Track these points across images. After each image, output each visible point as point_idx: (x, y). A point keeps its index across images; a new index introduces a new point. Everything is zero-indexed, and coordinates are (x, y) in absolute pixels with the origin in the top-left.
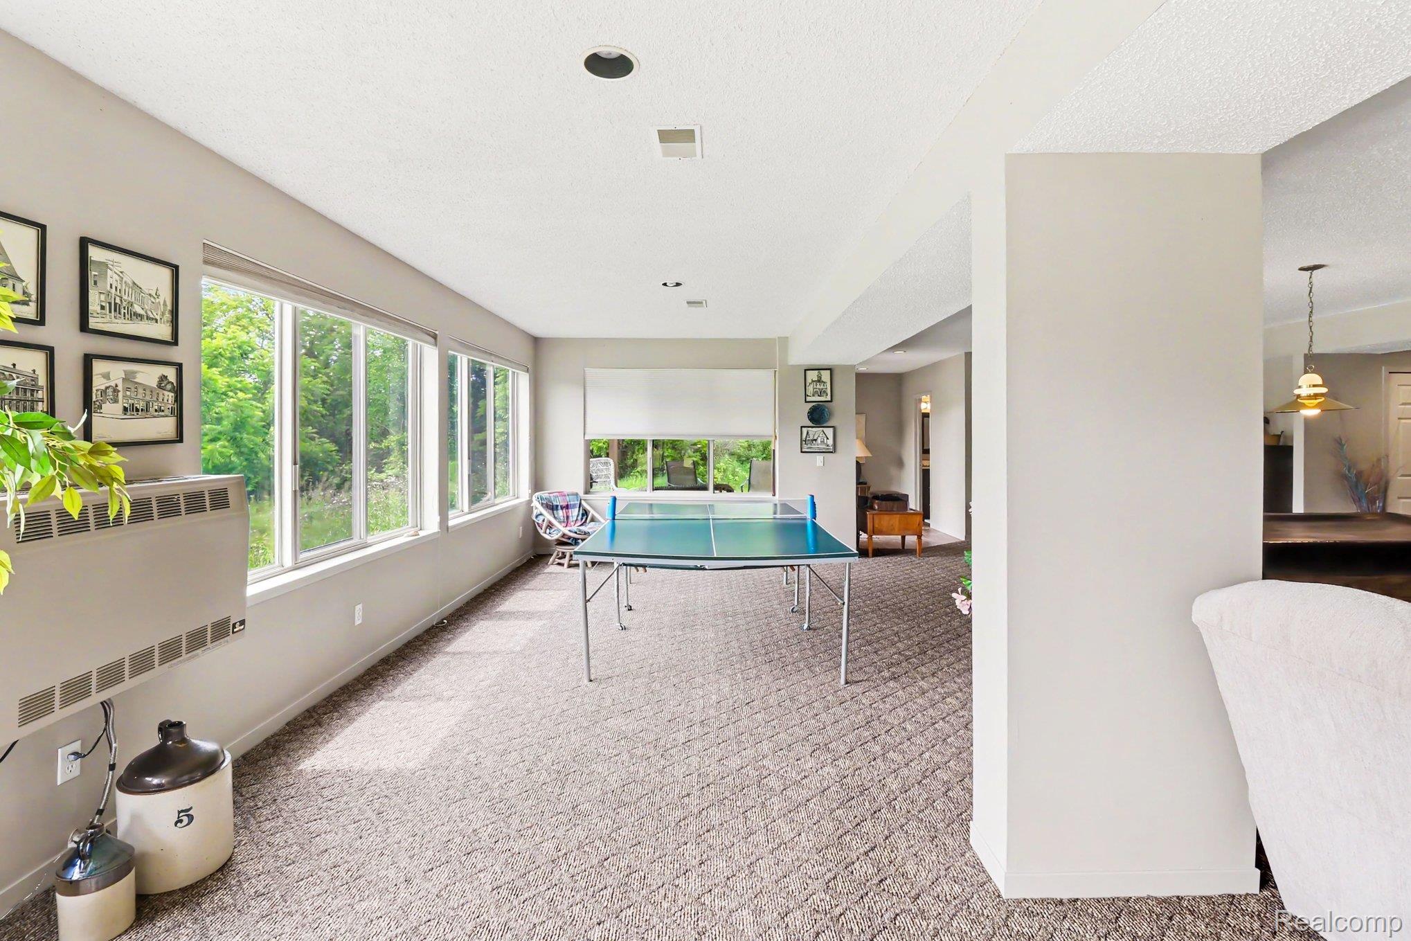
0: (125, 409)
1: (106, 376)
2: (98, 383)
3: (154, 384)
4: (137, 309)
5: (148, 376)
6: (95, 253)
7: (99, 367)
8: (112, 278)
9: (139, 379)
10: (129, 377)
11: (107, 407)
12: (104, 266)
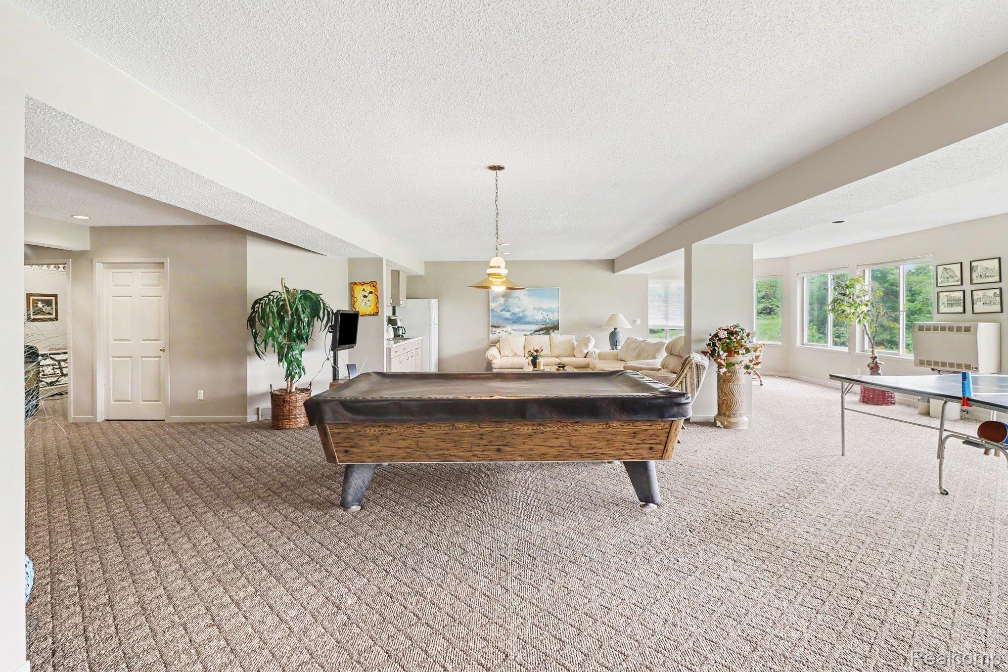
0: (984, 304)
1: (978, 295)
2: (975, 297)
3: (992, 295)
4: (988, 274)
5: (990, 293)
6: (974, 264)
7: (975, 293)
8: (979, 268)
9: (987, 294)
10: (984, 295)
11: (978, 303)
12: (977, 266)
